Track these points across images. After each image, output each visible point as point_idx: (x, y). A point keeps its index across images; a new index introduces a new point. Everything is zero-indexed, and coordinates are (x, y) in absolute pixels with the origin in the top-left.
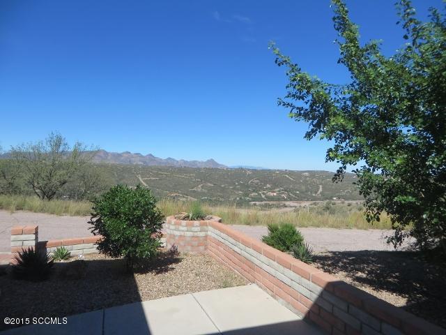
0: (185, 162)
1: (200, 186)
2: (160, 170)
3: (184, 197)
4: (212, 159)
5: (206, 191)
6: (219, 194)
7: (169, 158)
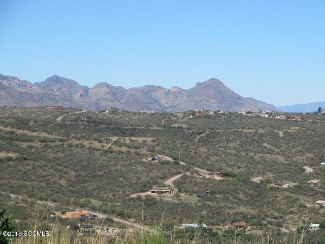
0: (115, 92)
1: (169, 182)
2: (22, 123)
3: (109, 222)
4: (213, 80)
5: (194, 199)
6: (242, 209)
7: (56, 79)
